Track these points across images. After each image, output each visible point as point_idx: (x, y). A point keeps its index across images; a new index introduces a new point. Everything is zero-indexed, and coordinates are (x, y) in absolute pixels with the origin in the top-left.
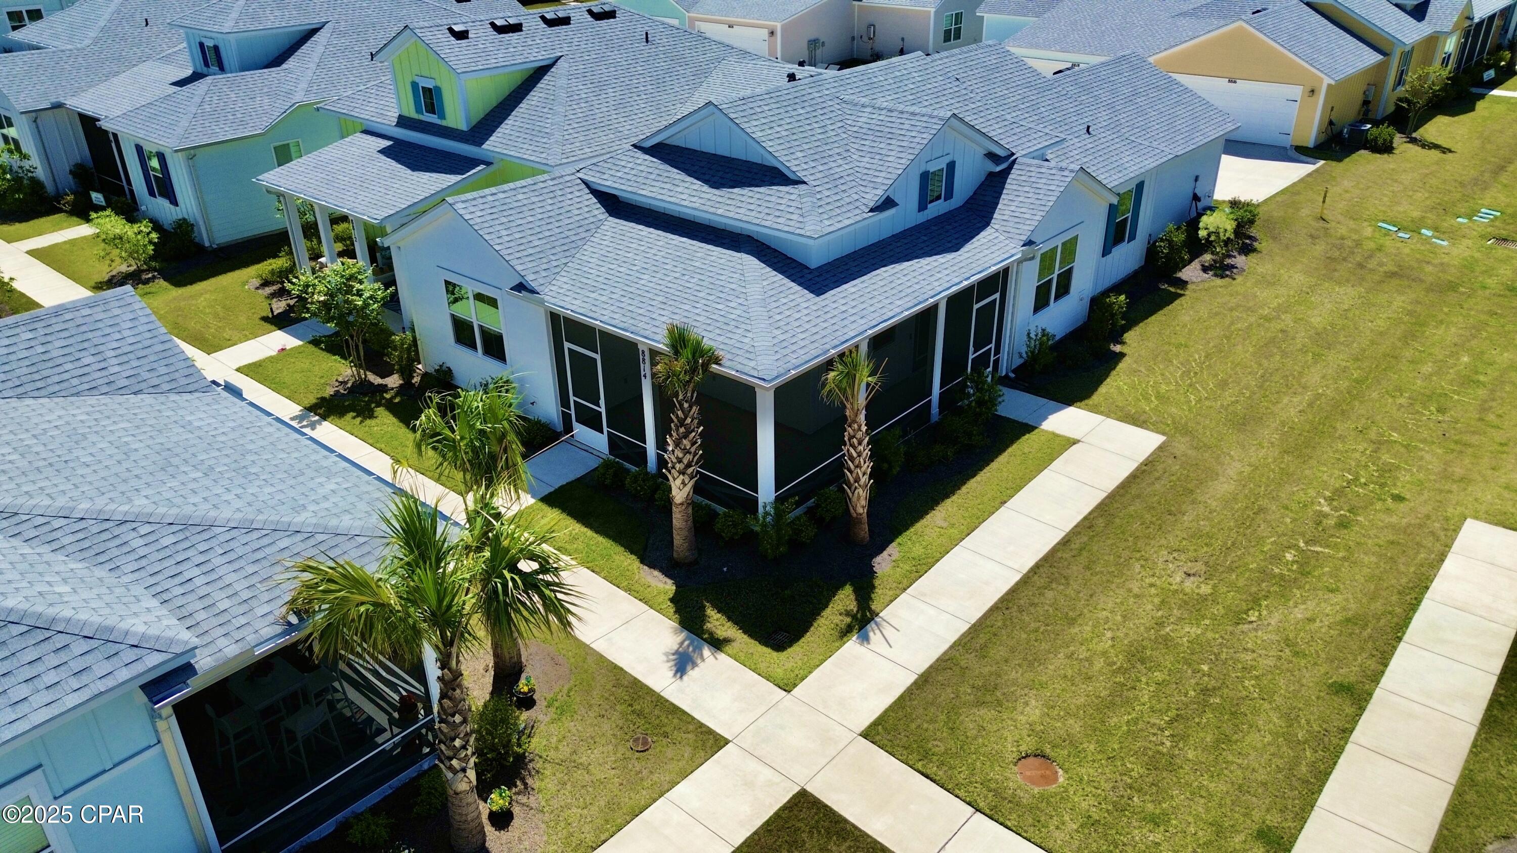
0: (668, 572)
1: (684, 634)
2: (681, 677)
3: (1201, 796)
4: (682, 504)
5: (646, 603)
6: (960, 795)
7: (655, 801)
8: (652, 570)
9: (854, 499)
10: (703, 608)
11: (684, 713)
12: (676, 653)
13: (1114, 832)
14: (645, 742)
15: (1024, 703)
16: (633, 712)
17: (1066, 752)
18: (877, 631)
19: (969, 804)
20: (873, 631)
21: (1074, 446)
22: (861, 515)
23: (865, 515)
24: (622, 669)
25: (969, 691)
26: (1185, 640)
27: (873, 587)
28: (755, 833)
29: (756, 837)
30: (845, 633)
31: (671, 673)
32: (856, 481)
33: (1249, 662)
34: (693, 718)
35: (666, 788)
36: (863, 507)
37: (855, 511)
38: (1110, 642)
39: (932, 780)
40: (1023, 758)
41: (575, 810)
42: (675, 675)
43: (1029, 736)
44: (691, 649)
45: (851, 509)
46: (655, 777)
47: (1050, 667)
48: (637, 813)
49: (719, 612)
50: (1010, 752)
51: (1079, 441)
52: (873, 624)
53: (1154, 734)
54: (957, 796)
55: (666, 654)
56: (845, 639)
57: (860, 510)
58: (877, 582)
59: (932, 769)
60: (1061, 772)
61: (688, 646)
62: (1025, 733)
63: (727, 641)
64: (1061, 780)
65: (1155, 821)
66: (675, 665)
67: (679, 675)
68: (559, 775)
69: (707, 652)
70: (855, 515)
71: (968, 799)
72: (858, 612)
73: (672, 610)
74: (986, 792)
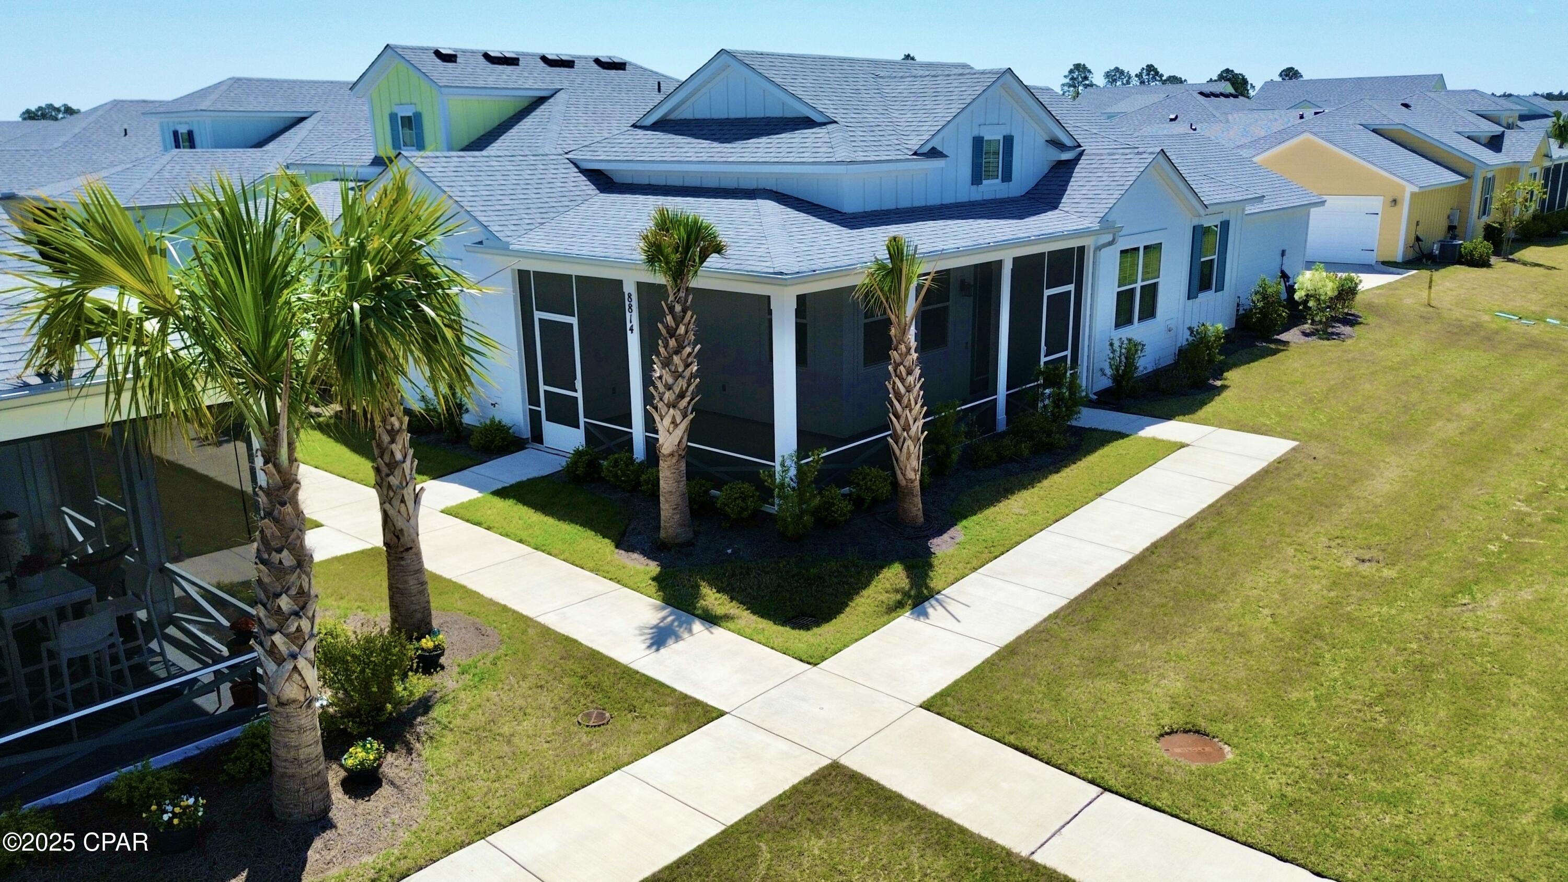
0: (649, 554)
1: (669, 609)
2: (658, 650)
3: (1452, 773)
4: (672, 455)
5: (618, 582)
6: (1078, 772)
7: (606, 774)
8: (630, 553)
9: (903, 458)
10: (698, 587)
11: (662, 685)
12: (656, 627)
13: (1326, 813)
14: (601, 716)
15: (1159, 676)
16: (587, 685)
17: (1231, 727)
18: (939, 608)
19: (1092, 782)
20: (932, 606)
21: (1183, 449)
22: (912, 481)
23: (917, 483)
24: (575, 641)
25: (1077, 662)
26: (1376, 619)
27: (931, 566)
28: (760, 810)
29: (762, 814)
30: (895, 608)
31: (644, 646)
32: (904, 430)
33: (1475, 641)
34: (674, 690)
35: (626, 760)
36: (915, 471)
37: (904, 475)
38: (1269, 619)
39: (1031, 755)
40: (1167, 734)
41: (481, 783)
42: (649, 647)
43: (1172, 709)
44: (676, 624)
45: (899, 472)
46: (610, 750)
47: (1190, 640)
48: (577, 786)
49: (718, 592)
50: (1147, 725)
51: (1188, 445)
52: (933, 601)
53: (1359, 711)
54: (1072, 773)
55: (641, 628)
56: (893, 614)
57: (911, 475)
58: (935, 562)
59: (1031, 744)
60: (1227, 748)
61: (673, 621)
62: (1165, 707)
63: (727, 617)
64: (1230, 756)
65: (1390, 802)
66: (652, 638)
67: (654, 648)
68: (463, 744)
69: (698, 626)
70: (903, 483)
71: (1090, 776)
72: (911, 588)
73: (654, 590)
74: (1117, 768)
